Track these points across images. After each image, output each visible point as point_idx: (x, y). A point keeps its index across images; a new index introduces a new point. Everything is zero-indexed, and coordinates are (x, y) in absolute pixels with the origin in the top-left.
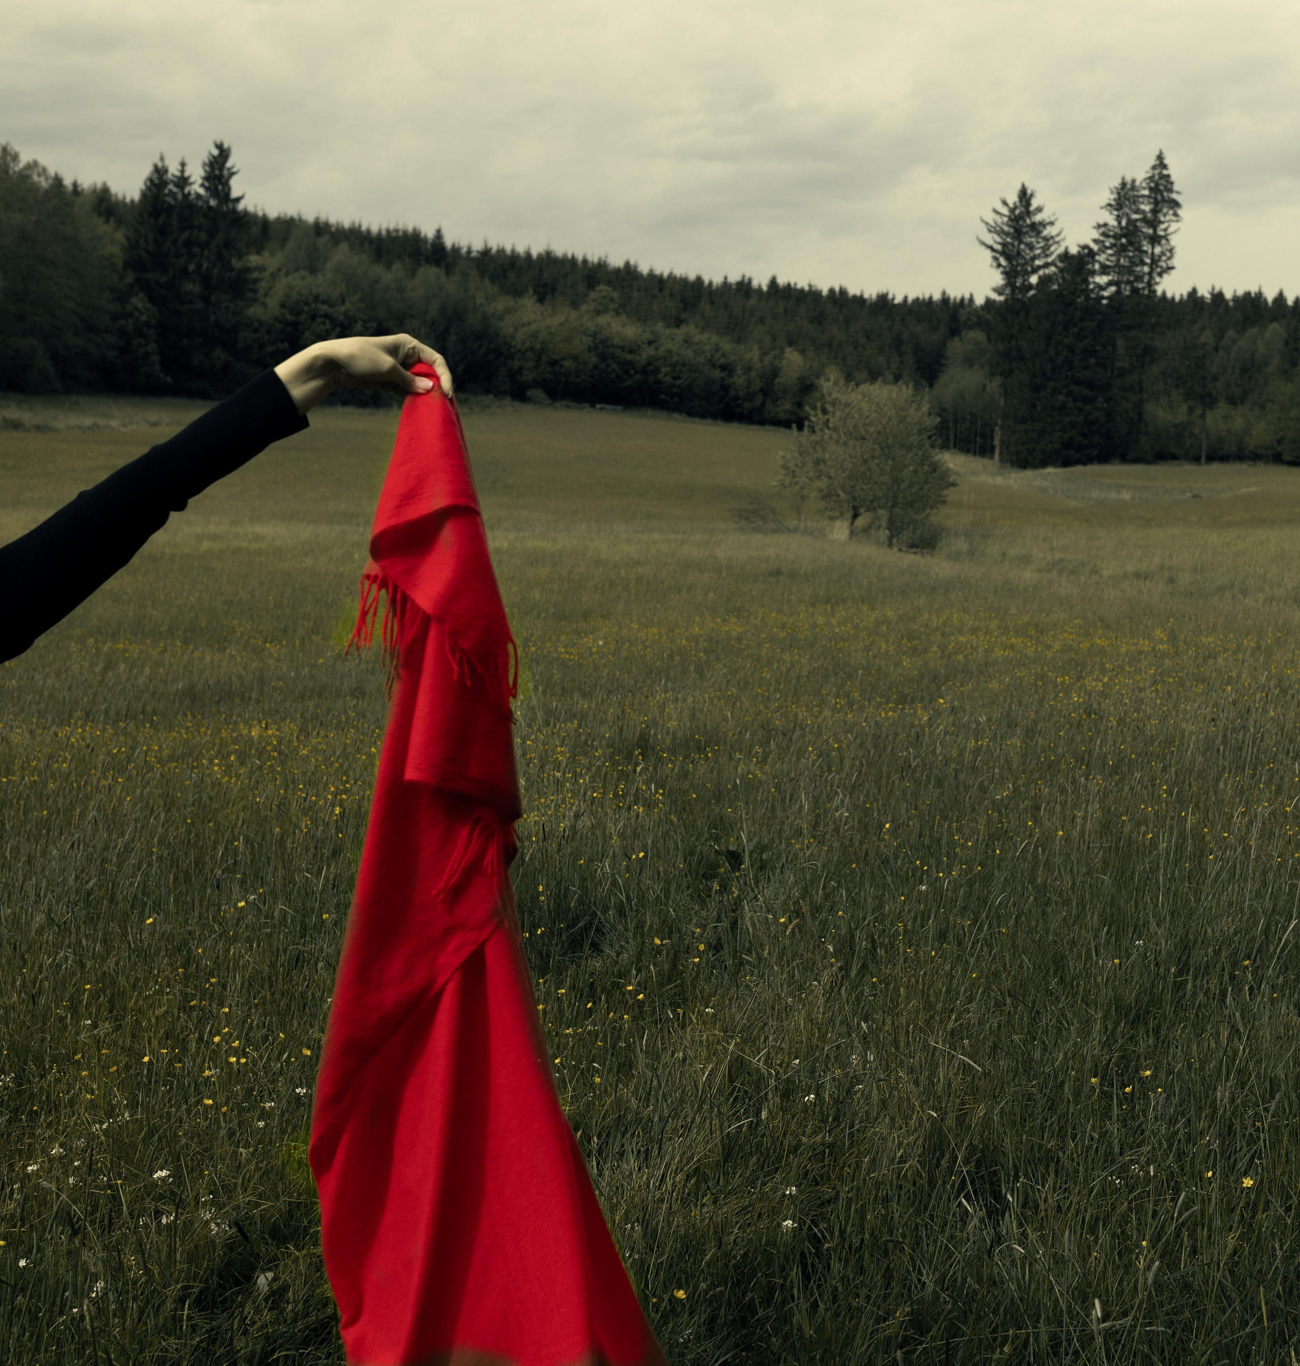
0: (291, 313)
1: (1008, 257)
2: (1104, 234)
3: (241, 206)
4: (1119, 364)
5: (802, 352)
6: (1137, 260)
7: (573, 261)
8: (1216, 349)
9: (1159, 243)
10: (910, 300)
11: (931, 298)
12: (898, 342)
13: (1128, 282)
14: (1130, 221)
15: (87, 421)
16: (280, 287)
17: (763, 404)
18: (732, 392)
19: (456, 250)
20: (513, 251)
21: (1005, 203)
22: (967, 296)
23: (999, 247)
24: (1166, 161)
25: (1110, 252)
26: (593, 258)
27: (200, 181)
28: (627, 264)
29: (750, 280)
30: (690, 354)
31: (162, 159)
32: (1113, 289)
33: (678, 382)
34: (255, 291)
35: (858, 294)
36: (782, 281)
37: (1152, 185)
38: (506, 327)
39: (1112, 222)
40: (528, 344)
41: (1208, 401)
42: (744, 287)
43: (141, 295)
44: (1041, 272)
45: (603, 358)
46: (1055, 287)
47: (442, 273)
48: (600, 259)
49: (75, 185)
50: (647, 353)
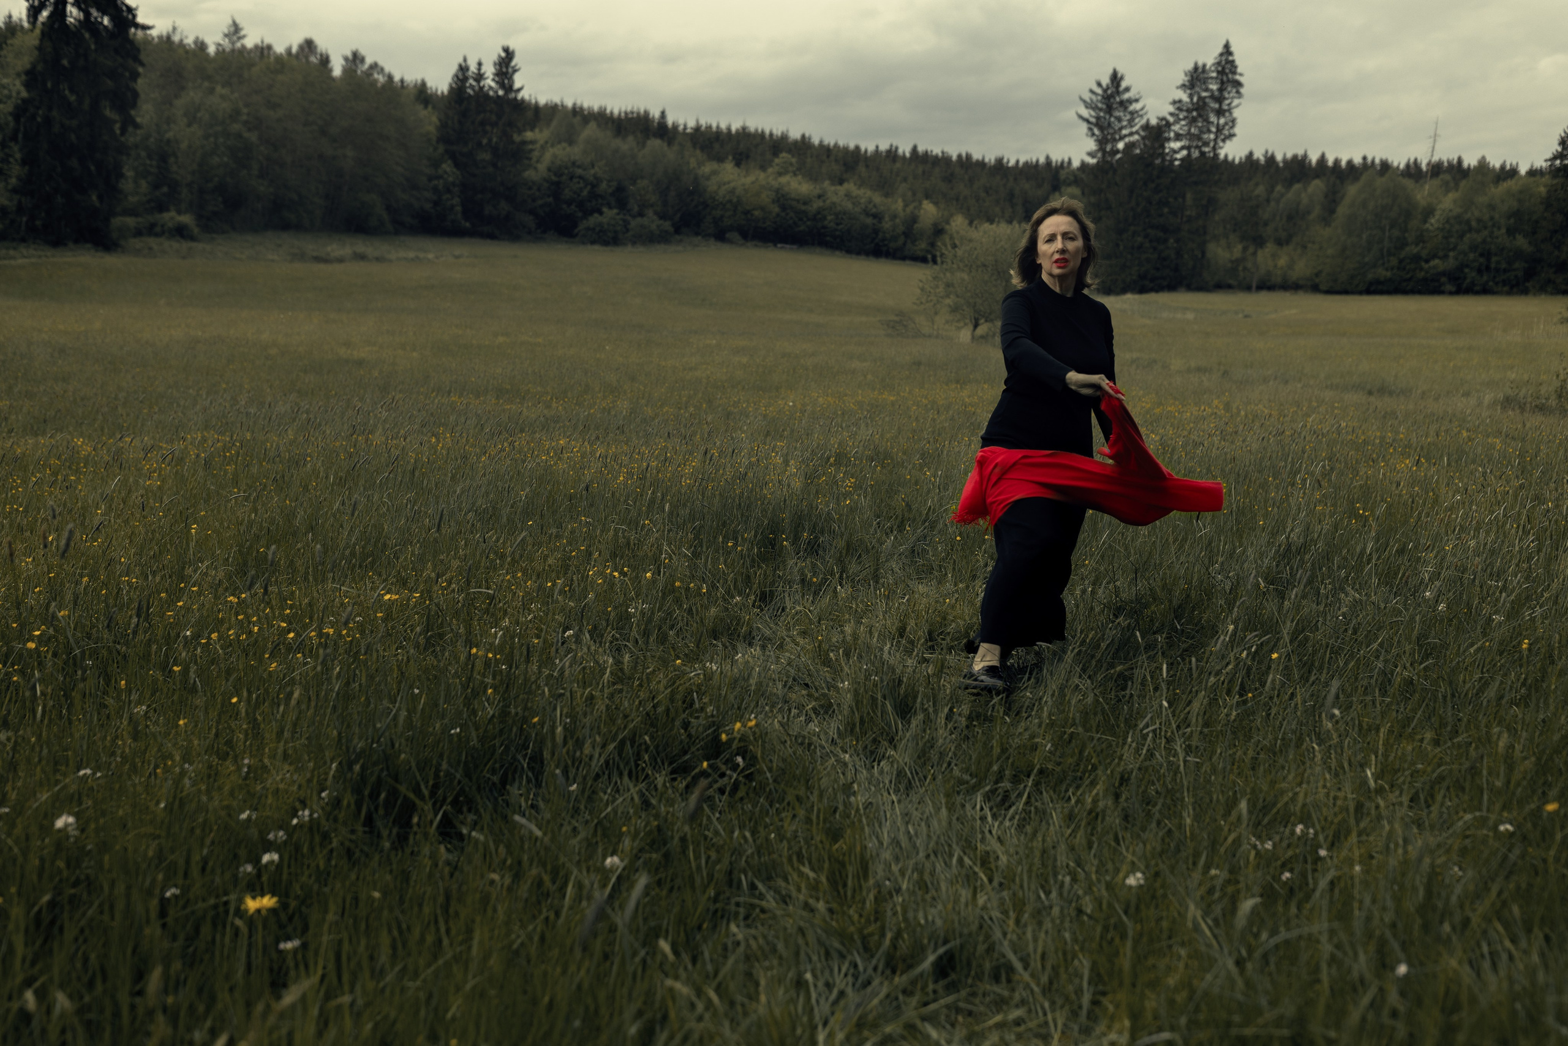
0: (555, 175)
1: (1101, 128)
2: (1180, 109)
3: (520, 96)
4: (1188, 213)
5: (936, 204)
6: (1205, 129)
7: (762, 135)
8: (1268, 201)
9: (1224, 115)
10: (1021, 163)
11: (1037, 161)
12: (1011, 196)
13: (1197, 147)
14: (1200, 98)
15: (411, 254)
16: (548, 156)
17: (904, 244)
18: (881, 235)
19: (675, 127)
20: (718, 127)
21: (1099, 84)
22: (1066, 160)
23: (1093, 120)
24: (1233, 49)
25: (1183, 123)
26: (778, 132)
27: (491, 77)
28: (803, 136)
29: (897, 148)
30: (849, 206)
31: (465, 60)
32: (1185, 152)
33: (840, 227)
34: (530, 159)
35: (980, 158)
36: (921, 149)
37: (1220, 69)
38: (712, 186)
39: (1184, 96)
40: (727, 198)
41: (1259, 242)
42: (892, 155)
43: (449, 162)
44: (1127, 140)
45: (783, 208)
46: (1138, 151)
47: (665, 144)
48: (783, 133)
49: (402, 81)
50: (817, 205)
